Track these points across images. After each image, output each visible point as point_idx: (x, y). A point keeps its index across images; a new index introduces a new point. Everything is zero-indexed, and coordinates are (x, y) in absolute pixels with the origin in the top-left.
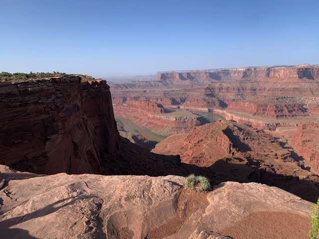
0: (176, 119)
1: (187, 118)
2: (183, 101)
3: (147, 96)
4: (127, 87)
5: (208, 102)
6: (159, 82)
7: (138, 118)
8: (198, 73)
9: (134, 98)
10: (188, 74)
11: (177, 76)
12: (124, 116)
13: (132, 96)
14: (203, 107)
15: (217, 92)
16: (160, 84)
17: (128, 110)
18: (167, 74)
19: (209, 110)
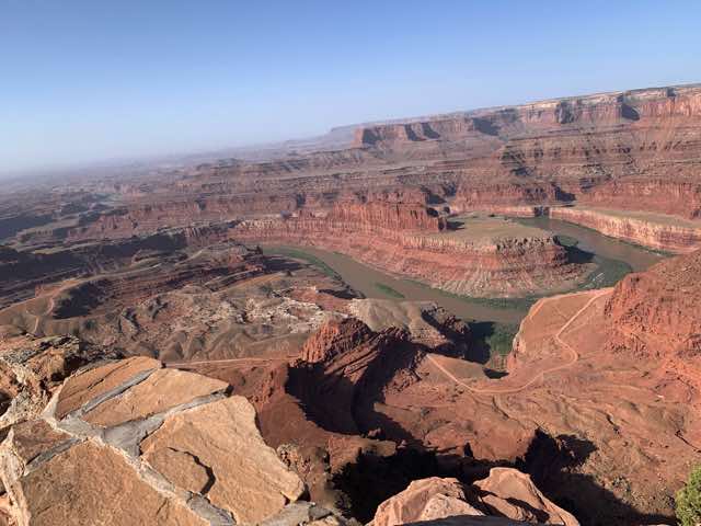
0: (499, 247)
1: (526, 240)
2: (451, 192)
3: (357, 186)
4: (288, 170)
5: (528, 191)
6: (364, 149)
7: (366, 250)
8: (446, 122)
9: (325, 194)
10: (425, 125)
11: (402, 133)
12: (321, 246)
13: (319, 189)
14: (517, 205)
15: (530, 162)
16: (365, 154)
17: (331, 229)
18: (377, 129)
19: (536, 210)
